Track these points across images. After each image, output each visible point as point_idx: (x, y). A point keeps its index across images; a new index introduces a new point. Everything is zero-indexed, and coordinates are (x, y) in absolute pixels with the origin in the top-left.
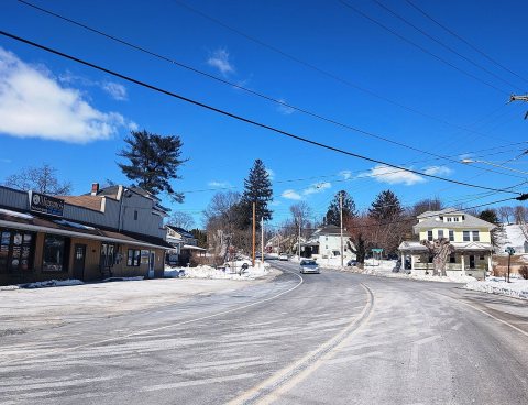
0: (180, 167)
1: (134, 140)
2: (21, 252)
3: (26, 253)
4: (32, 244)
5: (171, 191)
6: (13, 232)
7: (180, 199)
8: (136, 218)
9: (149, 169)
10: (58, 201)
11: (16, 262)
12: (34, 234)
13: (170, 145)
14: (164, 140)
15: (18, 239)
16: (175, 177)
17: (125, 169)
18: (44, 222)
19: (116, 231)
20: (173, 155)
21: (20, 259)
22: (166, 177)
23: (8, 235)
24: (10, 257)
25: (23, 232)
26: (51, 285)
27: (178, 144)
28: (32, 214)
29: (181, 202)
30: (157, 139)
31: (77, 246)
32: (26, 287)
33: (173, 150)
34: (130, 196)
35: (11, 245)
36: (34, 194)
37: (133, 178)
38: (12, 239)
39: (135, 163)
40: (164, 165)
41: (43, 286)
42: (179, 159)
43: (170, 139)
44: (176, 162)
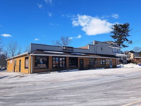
0: (129, 32)
1: (114, 27)
2: (62, 62)
3: (64, 63)
4: (65, 60)
5: (127, 40)
6: (59, 57)
7: (131, 42)
8: (102, 50)
9: (120, 35)
10: (71, 48)
11: (61, 65)
12: (65, 57)
13: (126, 26)
14: (123, 25)
15: (61, 59)
16: (128, 36)
17: (113, 37)
18: (67, 54)
19: (94, 54)
20: (127, 29)
21: (62, 64)
22: (125, 36)
23: (58, 58)
24: (59, 64)
25: (62, 57)
26: (68, 71)
27: (128, 25)
28: (63, 52)
29: (131, 43)
30: (121, 26)
31: (80, 60)
32: (59, 72)
33: (127, 27)
34: (97, 43)
35: (59, 61)
36: (63, 47)
37: (115, 39)
38: (59, 59)
39: (115, 34)
40: (124, 33)
41: (65, 72)
42: (129, 30)
43: (125, 24)
44: (128, 31)
